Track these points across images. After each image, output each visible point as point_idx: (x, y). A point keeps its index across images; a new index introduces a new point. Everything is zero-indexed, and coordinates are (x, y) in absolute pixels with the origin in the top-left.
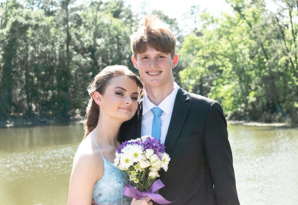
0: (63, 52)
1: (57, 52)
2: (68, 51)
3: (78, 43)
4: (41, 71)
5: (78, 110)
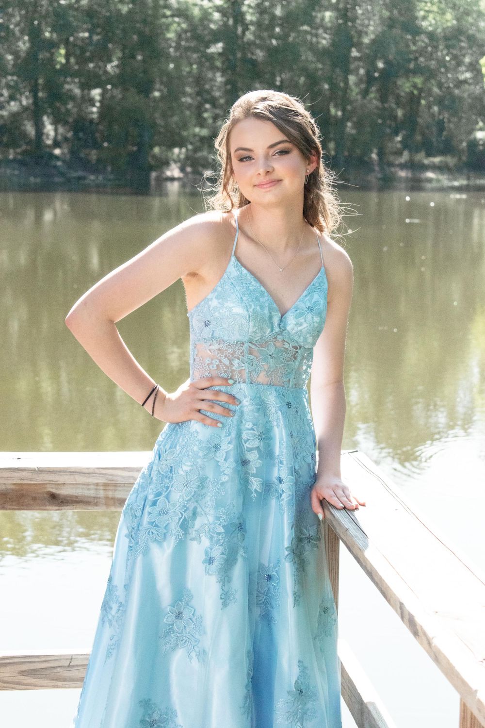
4: (76, 30)
5: (176, 150)
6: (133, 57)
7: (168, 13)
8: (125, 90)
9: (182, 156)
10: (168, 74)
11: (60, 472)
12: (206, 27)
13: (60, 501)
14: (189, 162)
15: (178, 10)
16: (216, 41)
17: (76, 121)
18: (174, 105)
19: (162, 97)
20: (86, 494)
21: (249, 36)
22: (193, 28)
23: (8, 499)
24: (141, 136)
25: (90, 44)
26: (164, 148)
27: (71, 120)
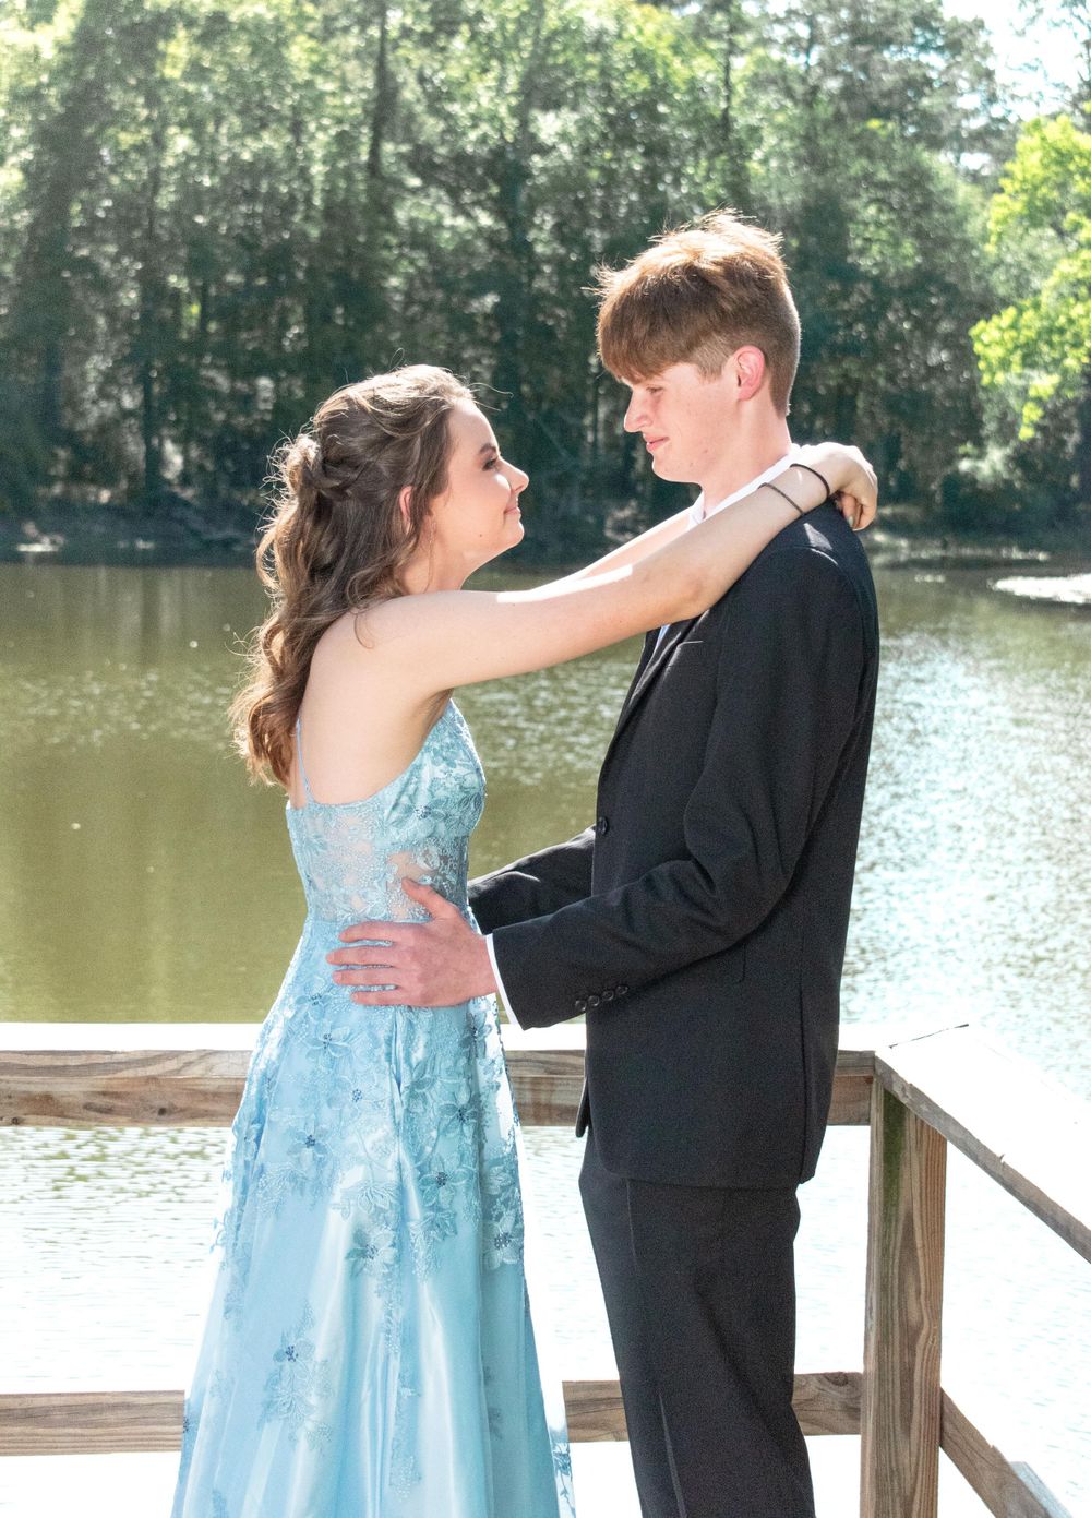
0: (348, 175)
1: (317, 171)
2: (373, 167)
3: (432, 127)
4: (222, 268)
6: (327, 315)
7: (393, 240)
12: (466, 266)
15: (412, 234)
16: (484, 291)
17: (220, 437)
21: (540, 283)
22: (438, 268)
25: (246, 294)
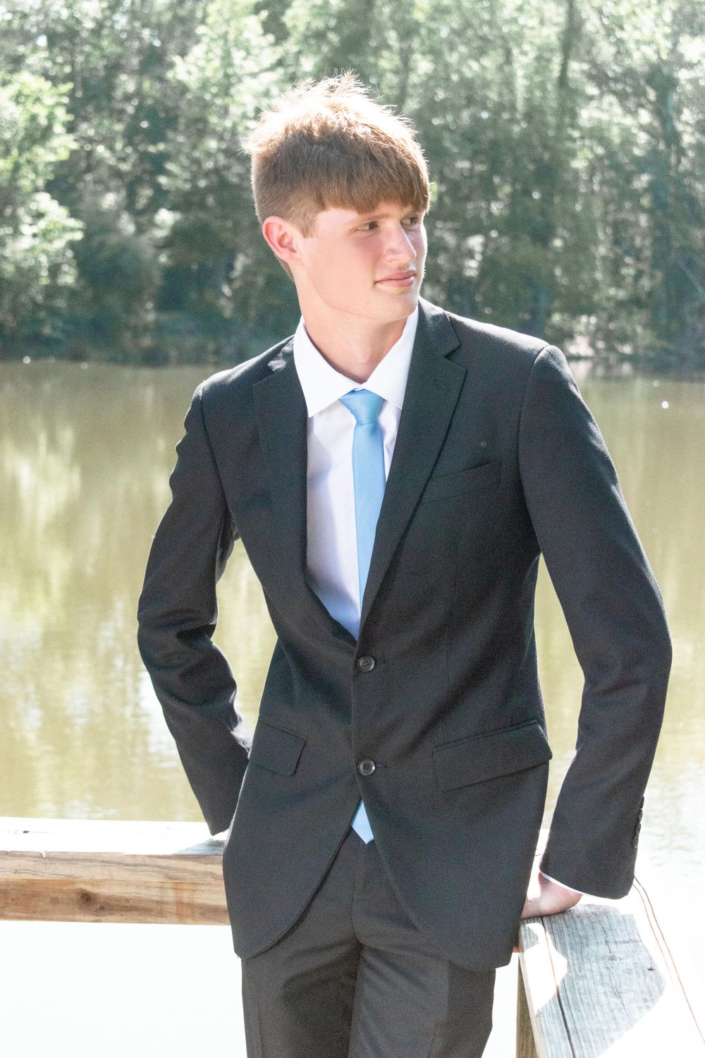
1: (521, 83)
2: (563, 81)
4: (454, 158)
5: (584, 319)
6: (527, 193)
7: (576, 134)
8: (515, 238)
9: (592, 328)
10: (574, 216)
11: (83, 860)
12: (629, 153)
13: (98, 907)
14: (600, 335)
15: (591, 130)
16: (642, 171)
17: (451, 280)
18: (582, 258)
19: (566, 247)
20: (143, 896)
21: (685, 164)
22: (611, 154)
23: (10, 901)
24: (536, 299)
25: (471, 177)
26: (566, 316)
27: (444, 279)
